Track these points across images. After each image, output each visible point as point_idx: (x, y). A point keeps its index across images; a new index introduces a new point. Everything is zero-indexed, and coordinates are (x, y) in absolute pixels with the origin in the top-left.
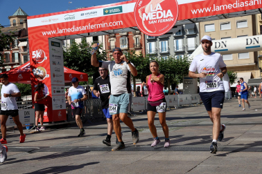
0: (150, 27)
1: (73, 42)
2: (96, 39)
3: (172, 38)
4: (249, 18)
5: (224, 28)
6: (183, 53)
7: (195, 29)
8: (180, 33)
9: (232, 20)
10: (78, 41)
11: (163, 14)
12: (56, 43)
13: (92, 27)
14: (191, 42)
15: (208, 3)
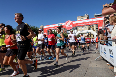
4: (87, 27)
5: (82, 28)
7: (77, 29)
8: (73, 29)
9: (84, 27)
10: (53, 31)
11: (70, 25)
14: (76, 31)
15: (79, 24)
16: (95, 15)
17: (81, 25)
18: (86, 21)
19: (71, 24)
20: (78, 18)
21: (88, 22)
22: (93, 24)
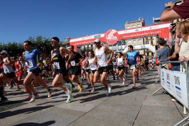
0: (110, 42)
1: (84, 46)
2: (92, 45)
3: (117, 45)
4: (142, 39)
5: (134, 42)
6: (120, 50)
7: (125, 42)
8: (119, 43)
9: (137, 40)
10: (86, 46)
11: (114, 38)
12: (79, 47)
13: (91, 42)
14: (123, 46)
15: (129, 34)
16: (154, 19)
17: (132, 36)
18: (140, 30)
19: (115, 34)
20: (126, 25)
21: (143, 32)
22: (151, 35)
